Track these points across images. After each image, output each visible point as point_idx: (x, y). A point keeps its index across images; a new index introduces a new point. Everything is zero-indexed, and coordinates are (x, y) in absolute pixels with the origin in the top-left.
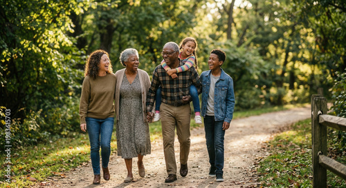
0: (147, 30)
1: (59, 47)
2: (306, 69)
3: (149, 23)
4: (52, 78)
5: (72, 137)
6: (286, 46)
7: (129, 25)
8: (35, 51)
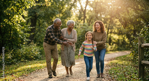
0: (51, 18)
1: (20, 23)
2: (116, 37)
3: (52, 15)
4: (17, 36)
5: (25, 62)
6: (108, 27)
7: (44, 15)
8: (10, 24)
